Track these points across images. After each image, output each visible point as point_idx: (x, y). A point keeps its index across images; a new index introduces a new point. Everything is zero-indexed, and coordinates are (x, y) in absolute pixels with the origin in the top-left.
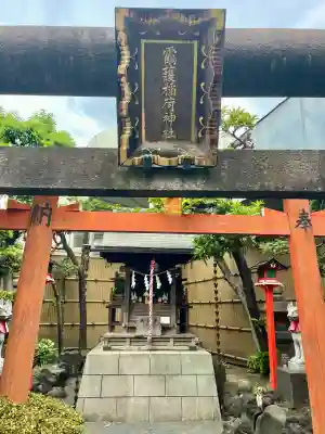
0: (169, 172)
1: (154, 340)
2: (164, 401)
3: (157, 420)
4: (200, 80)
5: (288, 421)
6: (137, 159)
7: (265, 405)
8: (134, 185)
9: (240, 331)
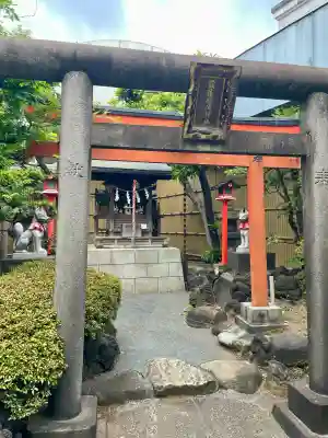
0: (206, 142)
1: (136, 240)
2: (147, 281)
3: (142, 293)
4: (224, 97)
5: (235, 281)
6: (191, 135)
7: (220, 273)
8: (188, 148)
9: (197, 235)
